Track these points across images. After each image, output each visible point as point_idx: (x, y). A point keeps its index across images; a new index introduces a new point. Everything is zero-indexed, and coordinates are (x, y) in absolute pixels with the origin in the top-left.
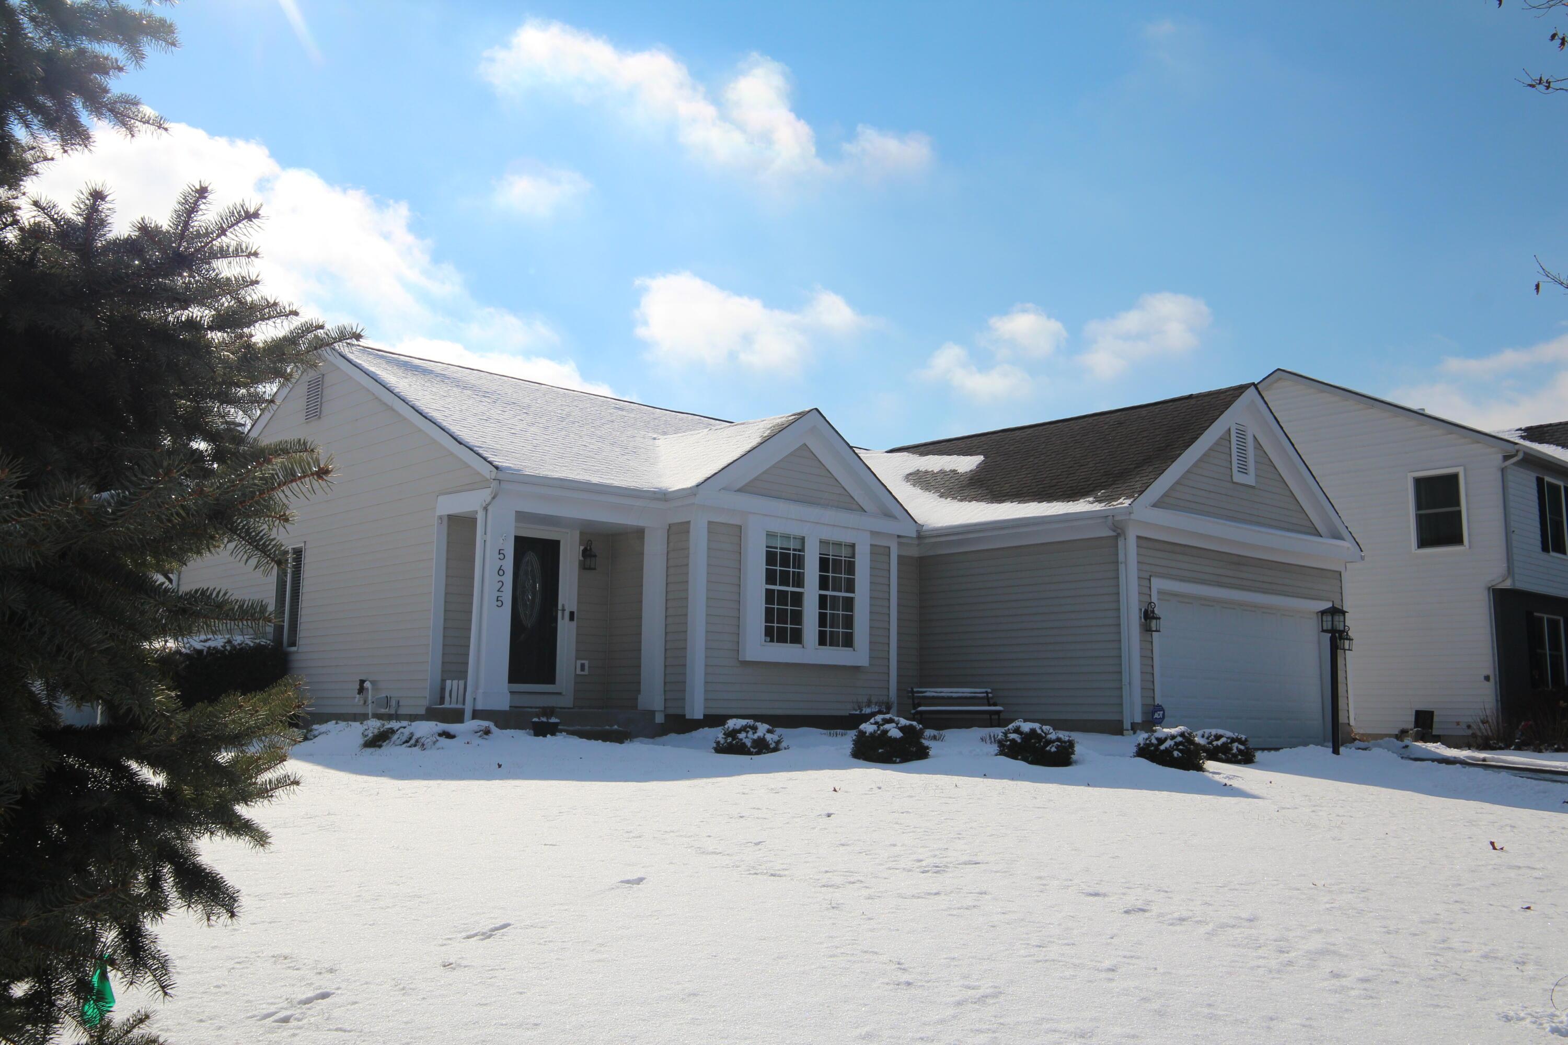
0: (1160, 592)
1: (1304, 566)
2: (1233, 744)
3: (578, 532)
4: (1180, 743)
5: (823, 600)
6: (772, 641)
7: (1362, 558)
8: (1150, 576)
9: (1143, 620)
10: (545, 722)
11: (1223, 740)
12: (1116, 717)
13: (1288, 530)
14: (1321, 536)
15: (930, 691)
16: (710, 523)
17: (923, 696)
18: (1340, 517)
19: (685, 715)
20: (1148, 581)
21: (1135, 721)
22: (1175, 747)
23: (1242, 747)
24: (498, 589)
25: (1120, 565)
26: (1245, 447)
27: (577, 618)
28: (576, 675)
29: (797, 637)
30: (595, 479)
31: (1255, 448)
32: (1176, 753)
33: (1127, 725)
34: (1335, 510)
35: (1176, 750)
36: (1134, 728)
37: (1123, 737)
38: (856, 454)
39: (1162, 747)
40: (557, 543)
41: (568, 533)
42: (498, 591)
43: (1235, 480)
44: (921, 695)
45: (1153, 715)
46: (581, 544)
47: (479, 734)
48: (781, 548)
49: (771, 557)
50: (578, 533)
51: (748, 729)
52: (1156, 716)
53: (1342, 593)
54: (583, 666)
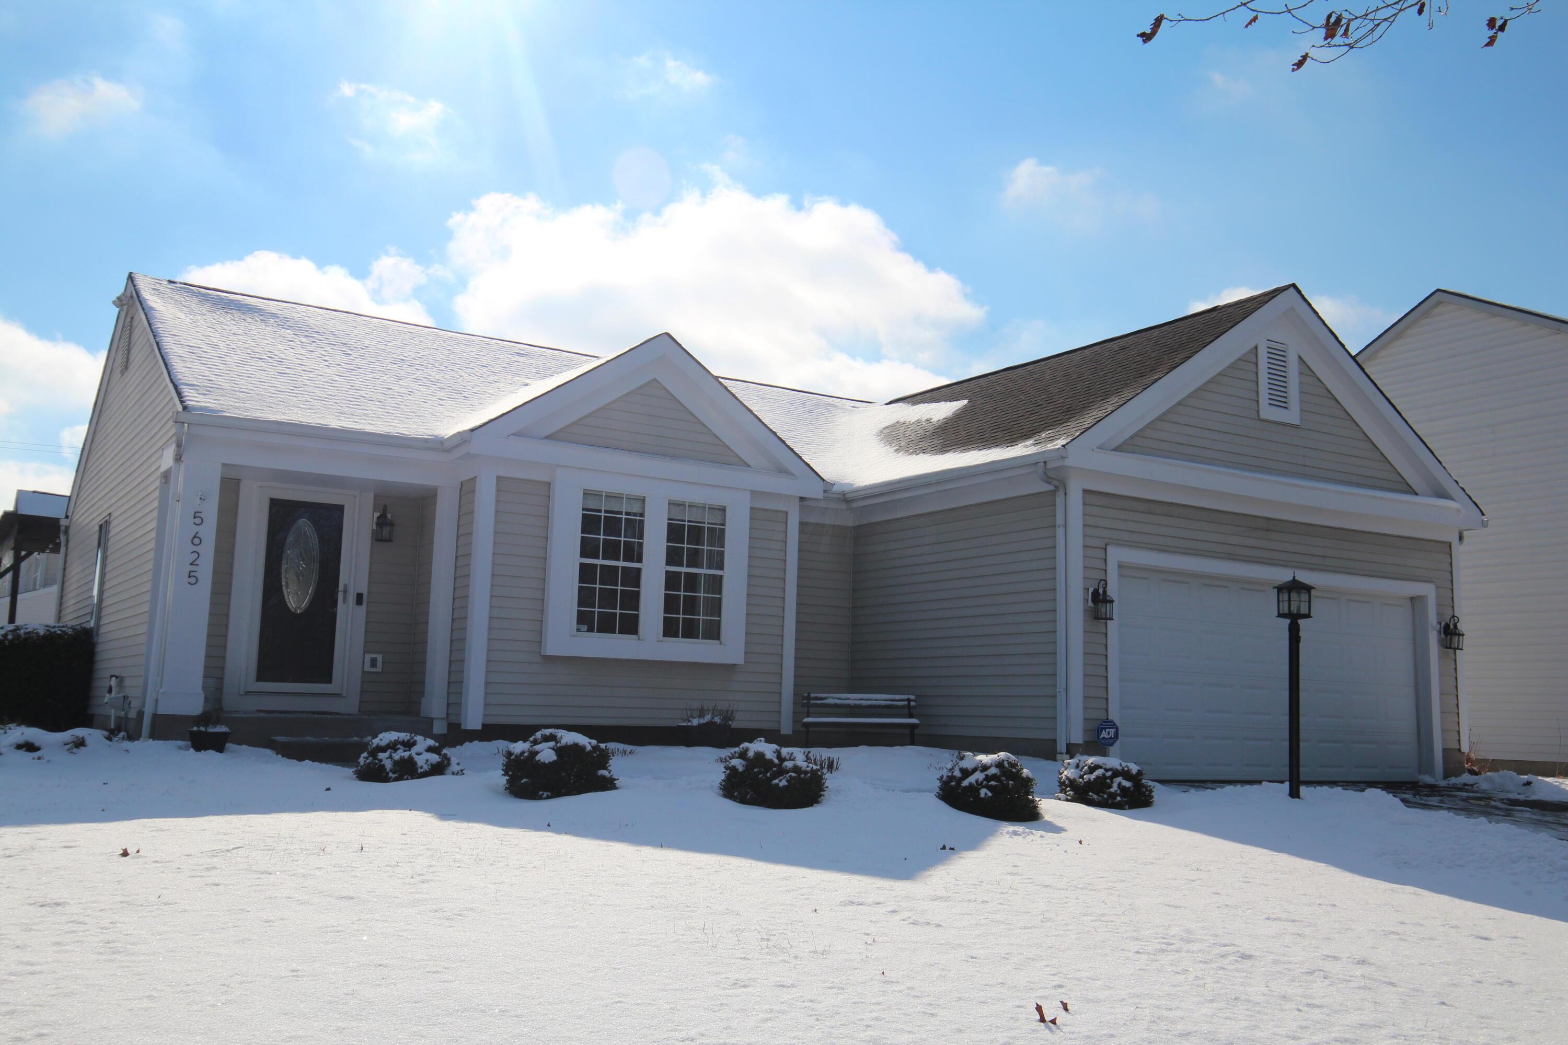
0: (1121, 566)
1: (1384, 535)
2: (1115, 780)
3: (373, 494)
4: (994, 777)
5: (672, 581)
6: (590, 630)
7: (1484, 525)
8: (1106, 545)
9: (1090, 604)
10: (202, 731)
11: (1099, 772)
12: (1047, 736)
13: (1358, 485)
14: (1416, 494)
15: (832, 698)
16: (499, 478)
17: (821, 704)
18: (1444, 467)
19: (460, 725)
20: (1103, 550)
21: (1072, 742)
22: (985, 783)
23: (1127, 784)
24: (191, 562)
25: (1057, 529)
26: (1285, 372)
27: (368, 603)
28: (364, 672)
29: (630, 626)
30: (334, 423)
31: (1300, 373)
32: (983, 792)
33: (1061, 746)
34: (1436, 458)
35: (984, 787)
36: (1071, 750)
37: (1054, 763)
38: (726, 388)
39: (965, 783)
40: (340, 508)
41: (355, 496)
42: (191, 564)
43: (1263, 415)
44: (819, 702)
45: (1099, 734)
46: (375, 510)
47: (68, 747)
48: (606, 512)
49: (589, 522)
50: (371, 496)
51: (399, 746)
52: (1104, 734)
53: (1451, 572)
54: (374, 663)
